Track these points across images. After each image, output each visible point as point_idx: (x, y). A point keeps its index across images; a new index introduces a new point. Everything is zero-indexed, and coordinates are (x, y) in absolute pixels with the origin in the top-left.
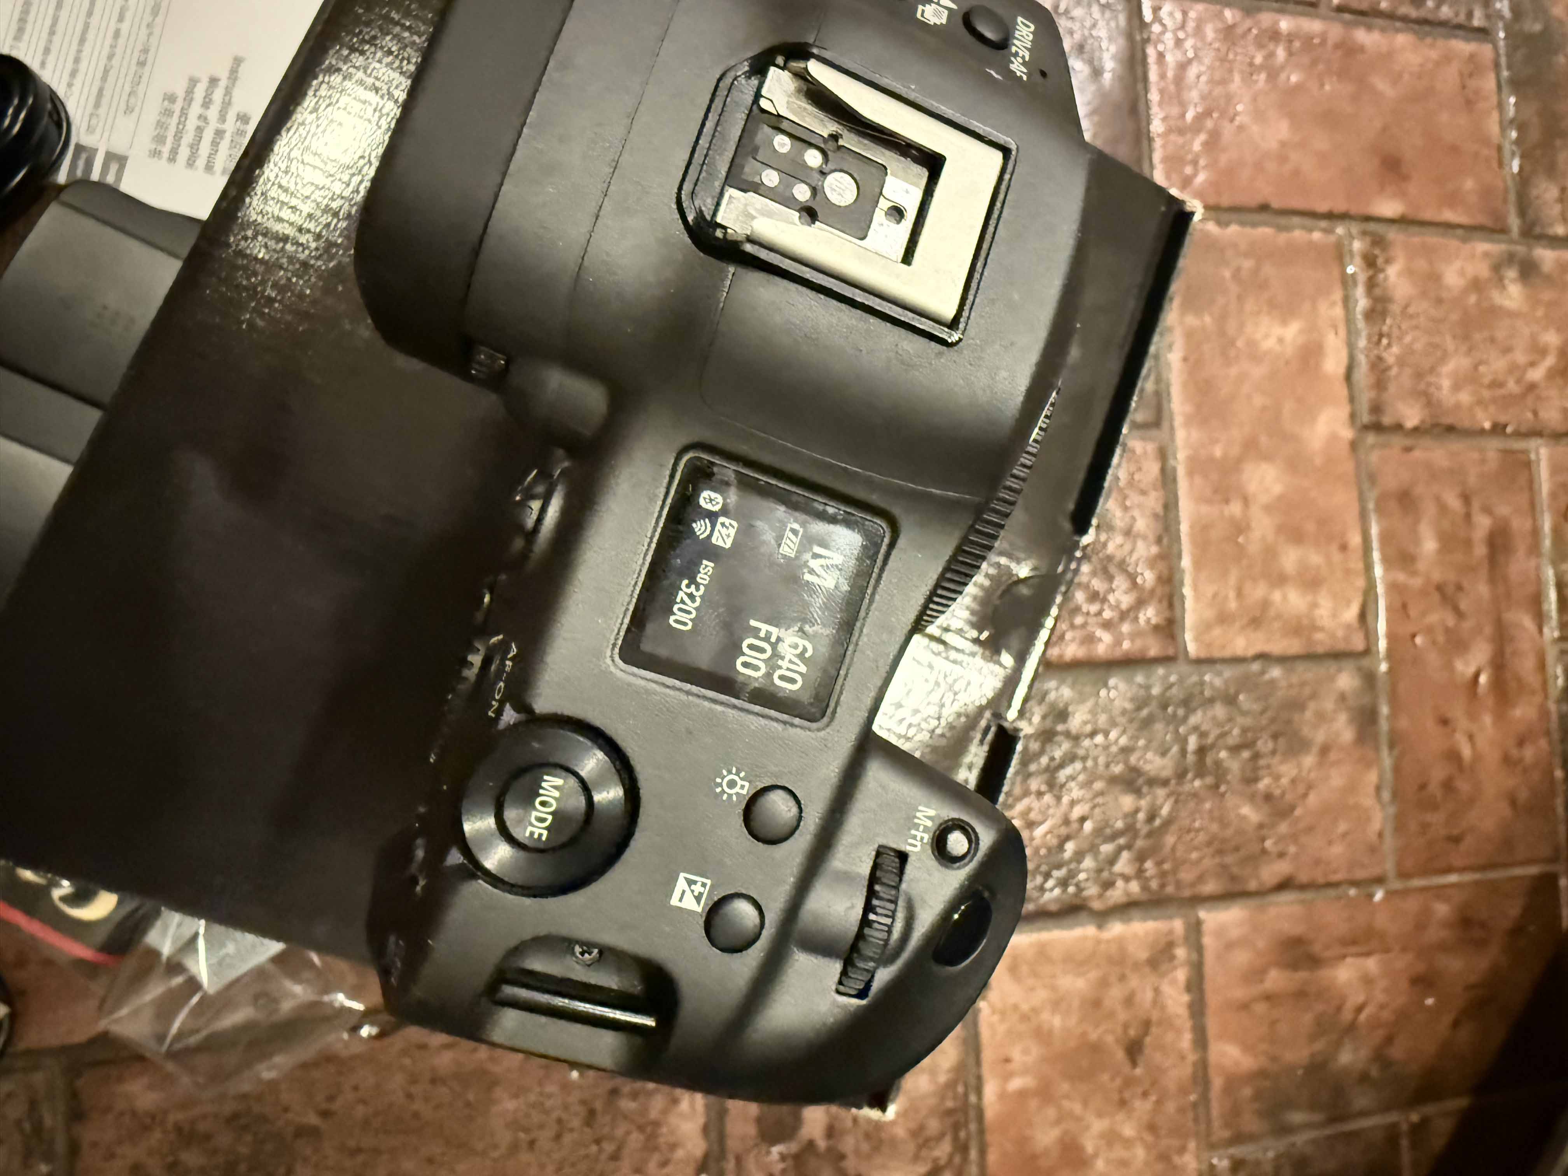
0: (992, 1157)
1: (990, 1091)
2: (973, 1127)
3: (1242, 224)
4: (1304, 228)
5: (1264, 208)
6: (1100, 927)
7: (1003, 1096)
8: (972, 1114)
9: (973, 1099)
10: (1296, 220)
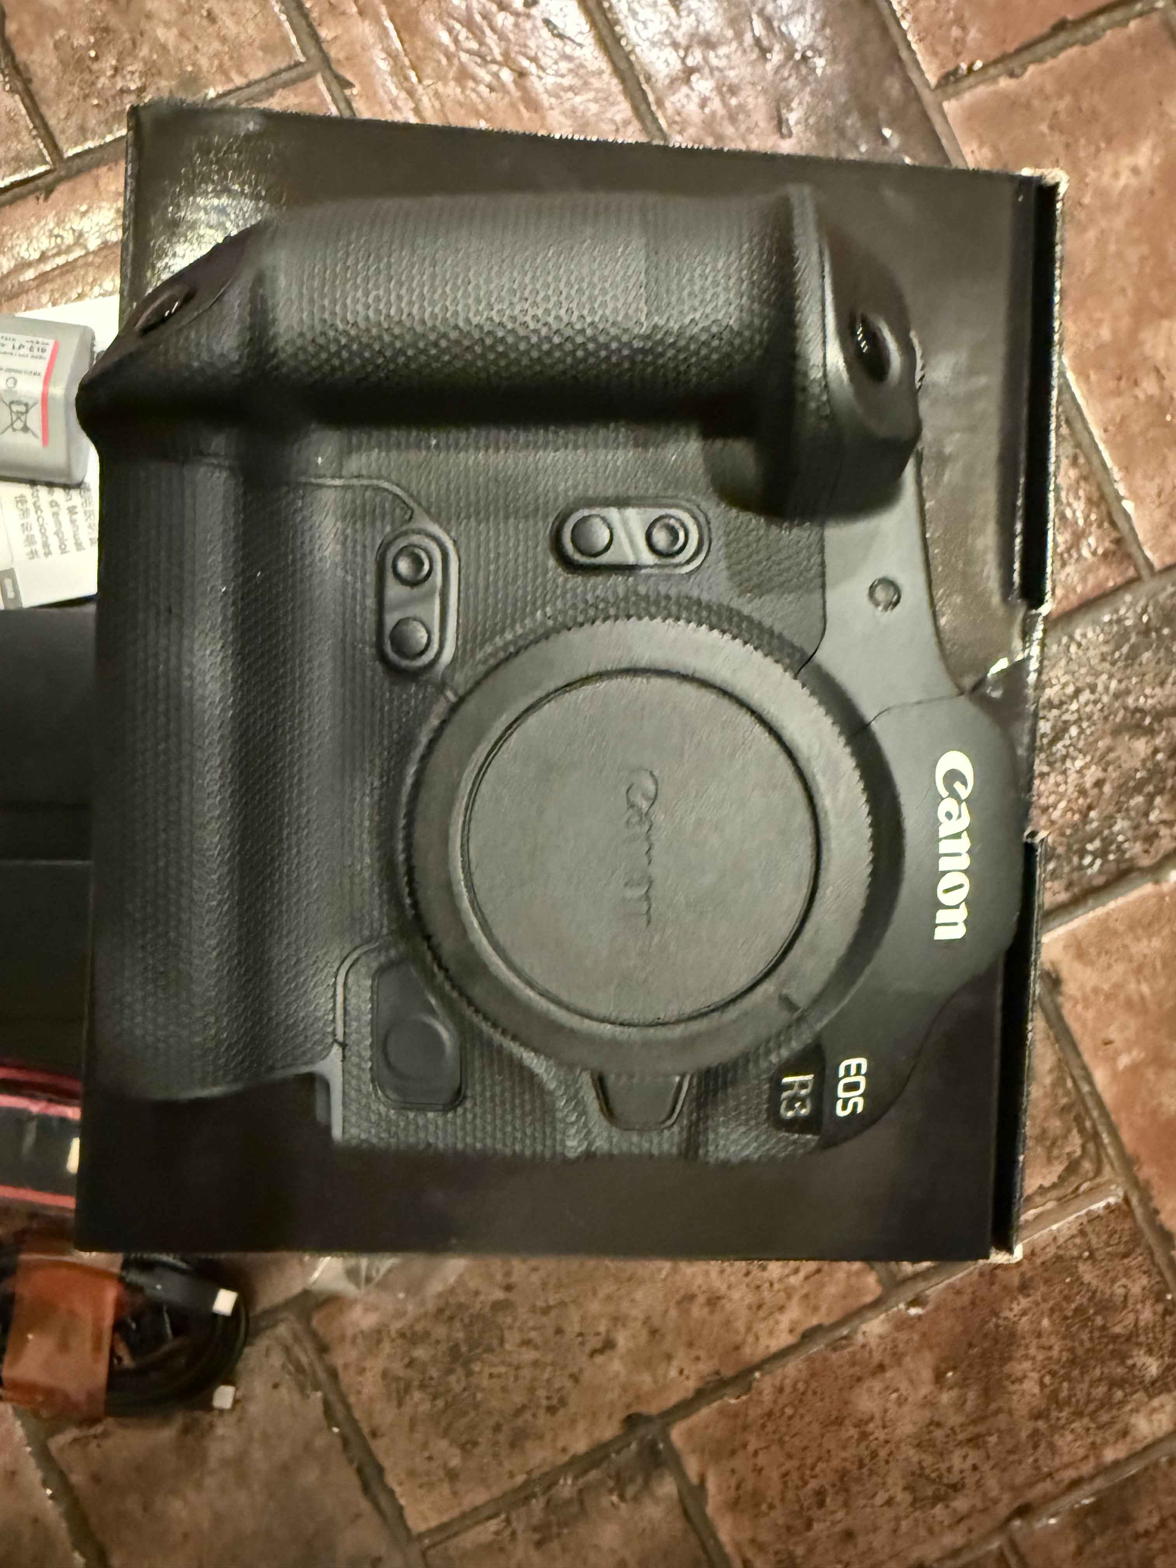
0: (1126, 1137)
1: (1100, 1076)
2: (1095, 1114)
3: (1040, 60)
4: (1113, 25)
5: (1061, 26)
6: (1157, 882)
7: (1115, 1076)
8: (1090, 1103)
9: (1086, 1088)
10: (1102, 20)
